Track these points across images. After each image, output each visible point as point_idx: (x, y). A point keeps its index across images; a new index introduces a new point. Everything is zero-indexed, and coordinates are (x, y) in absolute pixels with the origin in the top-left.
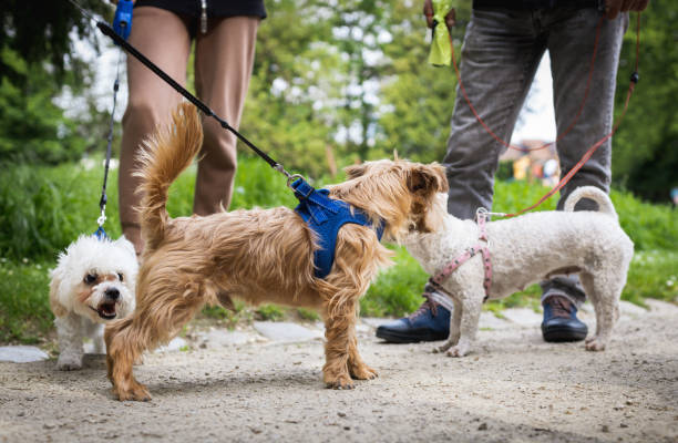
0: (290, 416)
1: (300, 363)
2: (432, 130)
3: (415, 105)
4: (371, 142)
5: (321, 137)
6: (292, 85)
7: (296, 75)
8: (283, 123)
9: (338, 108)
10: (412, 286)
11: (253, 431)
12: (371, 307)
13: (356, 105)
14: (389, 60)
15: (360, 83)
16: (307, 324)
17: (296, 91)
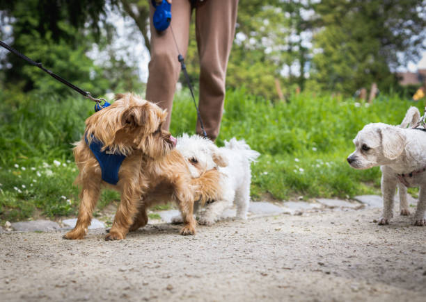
0: (285, 264)
1: (280, 229)
2: (352, 65)
3: (339, 47)
4: (307, 75)
5: (272, 73)
6: (249, 37)
7: (253, 29)
8: (244, 64)
9: (282, 52)
10: (351, 175)
11: (262, 274)
12: (322, 191)
13: (296, 49)
14: (319, 16)
15: (298, 34)
16: (276, 203)
17: (253, 41)
